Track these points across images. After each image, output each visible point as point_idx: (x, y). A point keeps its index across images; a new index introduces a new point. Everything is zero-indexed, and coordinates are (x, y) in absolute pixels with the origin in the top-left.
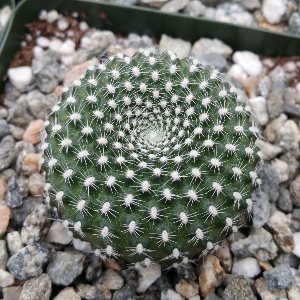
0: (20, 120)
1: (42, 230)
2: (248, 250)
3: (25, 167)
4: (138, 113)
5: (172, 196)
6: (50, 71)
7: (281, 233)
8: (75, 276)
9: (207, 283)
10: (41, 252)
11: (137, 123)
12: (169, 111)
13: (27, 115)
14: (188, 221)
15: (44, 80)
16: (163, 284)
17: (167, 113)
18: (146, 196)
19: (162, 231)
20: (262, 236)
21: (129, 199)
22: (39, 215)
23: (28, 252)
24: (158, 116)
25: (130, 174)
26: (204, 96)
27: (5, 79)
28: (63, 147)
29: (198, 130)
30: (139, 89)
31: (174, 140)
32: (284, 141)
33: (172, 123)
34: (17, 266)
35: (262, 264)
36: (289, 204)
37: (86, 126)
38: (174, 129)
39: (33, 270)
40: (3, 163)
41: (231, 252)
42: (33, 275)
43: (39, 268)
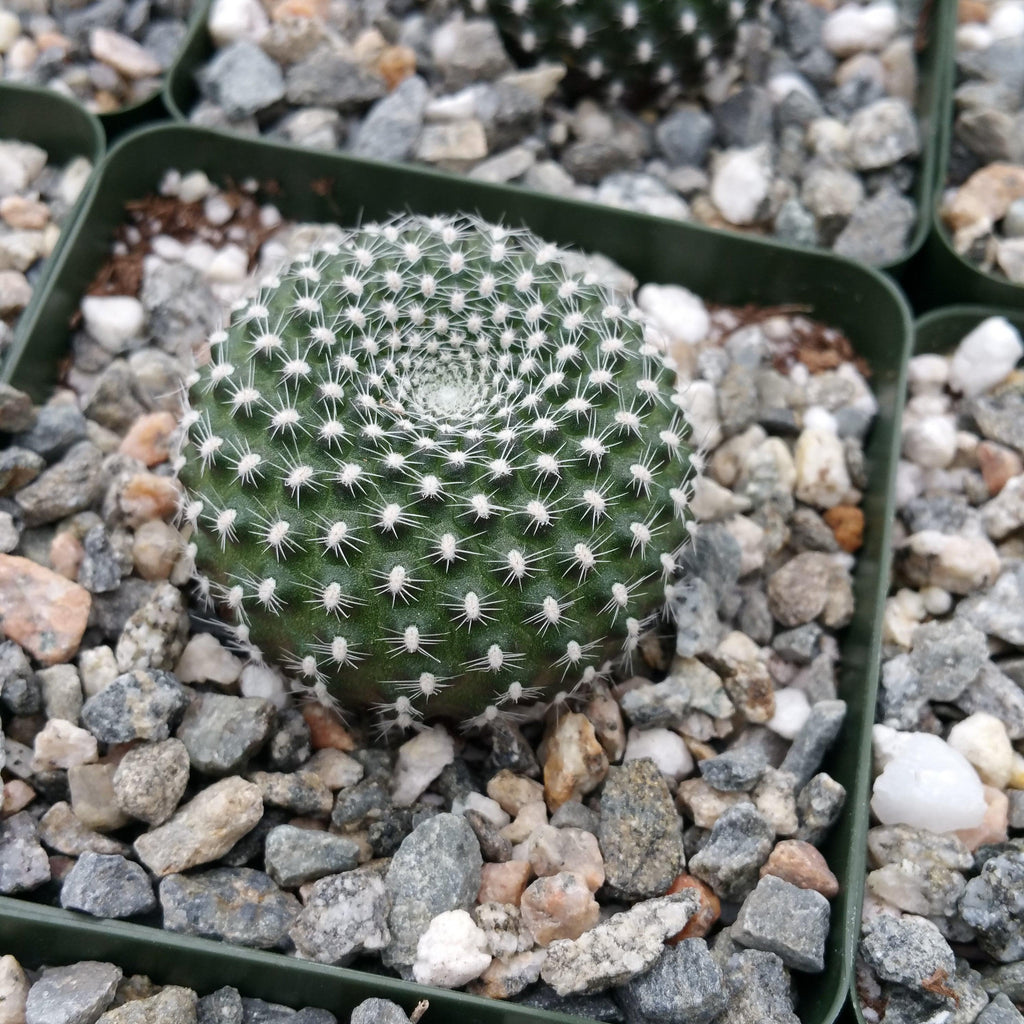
0: (113, 411)
1: (167, 644)
2: (662, 706)
3: (127, 505)
4: (415, 340)
5: (491, 510)
6: (188, 304)
7: (744, 671)
8: (248, 743)
9: (565, 771)
10: (167, 687)
11: (412, 364)
12: (488, 340)
13: (129, 400)
14: (526, 571)
15: (174, 324)
16: (458, 783)
17: (483, 343)
18: (431, 508)
19: (464, 594)
20: (697, 681)
21: (391, 514)
22: (163, 608)
23: (137, 685)
24: (462, 350)
25: (395, 460)
26: (570, 311)
27: (74, 321)
28: (237, 407)
29: (555, 379)
30: (418, 288)
31: (496, 399)
32: (758, 481)
33: (494, 366)
34: (110, 711)
35: (695, 746)
36: (764, 622)
37: (294, 359)
38: (497, 379)
39: (146, 725)
40: (74, 495)
41: (623, 714)
42: (145, 736)
43: (160, 721)
